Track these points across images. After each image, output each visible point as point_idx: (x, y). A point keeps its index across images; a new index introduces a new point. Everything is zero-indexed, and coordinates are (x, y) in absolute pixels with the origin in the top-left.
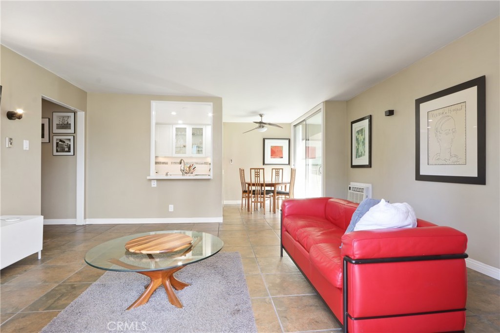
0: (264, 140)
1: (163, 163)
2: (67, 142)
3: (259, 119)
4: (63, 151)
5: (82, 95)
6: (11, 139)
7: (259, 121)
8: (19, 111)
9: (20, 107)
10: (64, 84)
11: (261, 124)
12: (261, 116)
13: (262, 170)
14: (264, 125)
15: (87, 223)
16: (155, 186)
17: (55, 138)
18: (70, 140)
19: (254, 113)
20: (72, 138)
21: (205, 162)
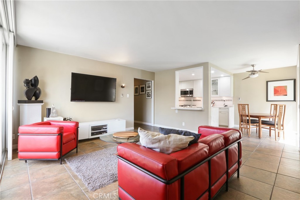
0: (267, 82)
1: (199, 100)
2: (150, 93)
3: (251, 69)
4: (149, 97)
5: (153, 74)
6: (122, 94)
7: (252, 69)
8: (124, 85)
9: (124, 84)
10: (143, 72)
11: (253, 72)
12: (253, 66)
13: (247, 105)
14: (255, 72)
15: (155, 126)
16: (177, 112)
17: (147, 92)
18: (150, 92)
19: (245, 65)
20: (151, 91)
21: (221, 100)
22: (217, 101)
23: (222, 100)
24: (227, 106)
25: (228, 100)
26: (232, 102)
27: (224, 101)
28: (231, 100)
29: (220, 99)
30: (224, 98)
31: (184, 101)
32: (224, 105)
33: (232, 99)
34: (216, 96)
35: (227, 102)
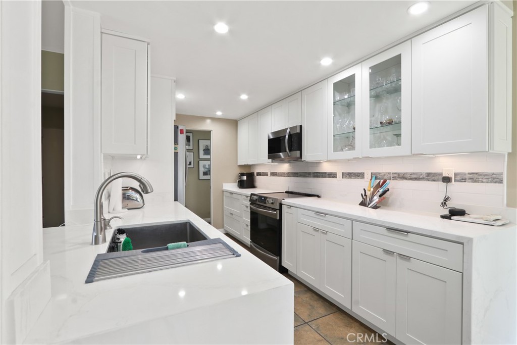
21: (428, 174)
22: (403, 177)
23: (430, 177)
24: (461, 213)
25: (475, 178)
26: (503, 189)
27: (447, 180)
28: (496, 179)
29: (423, 169)
30: (447, 165)
31: (289, 175)
32: (444, 204)
33: (502, 168)
34: (394, 150)
35: (468, 186)
